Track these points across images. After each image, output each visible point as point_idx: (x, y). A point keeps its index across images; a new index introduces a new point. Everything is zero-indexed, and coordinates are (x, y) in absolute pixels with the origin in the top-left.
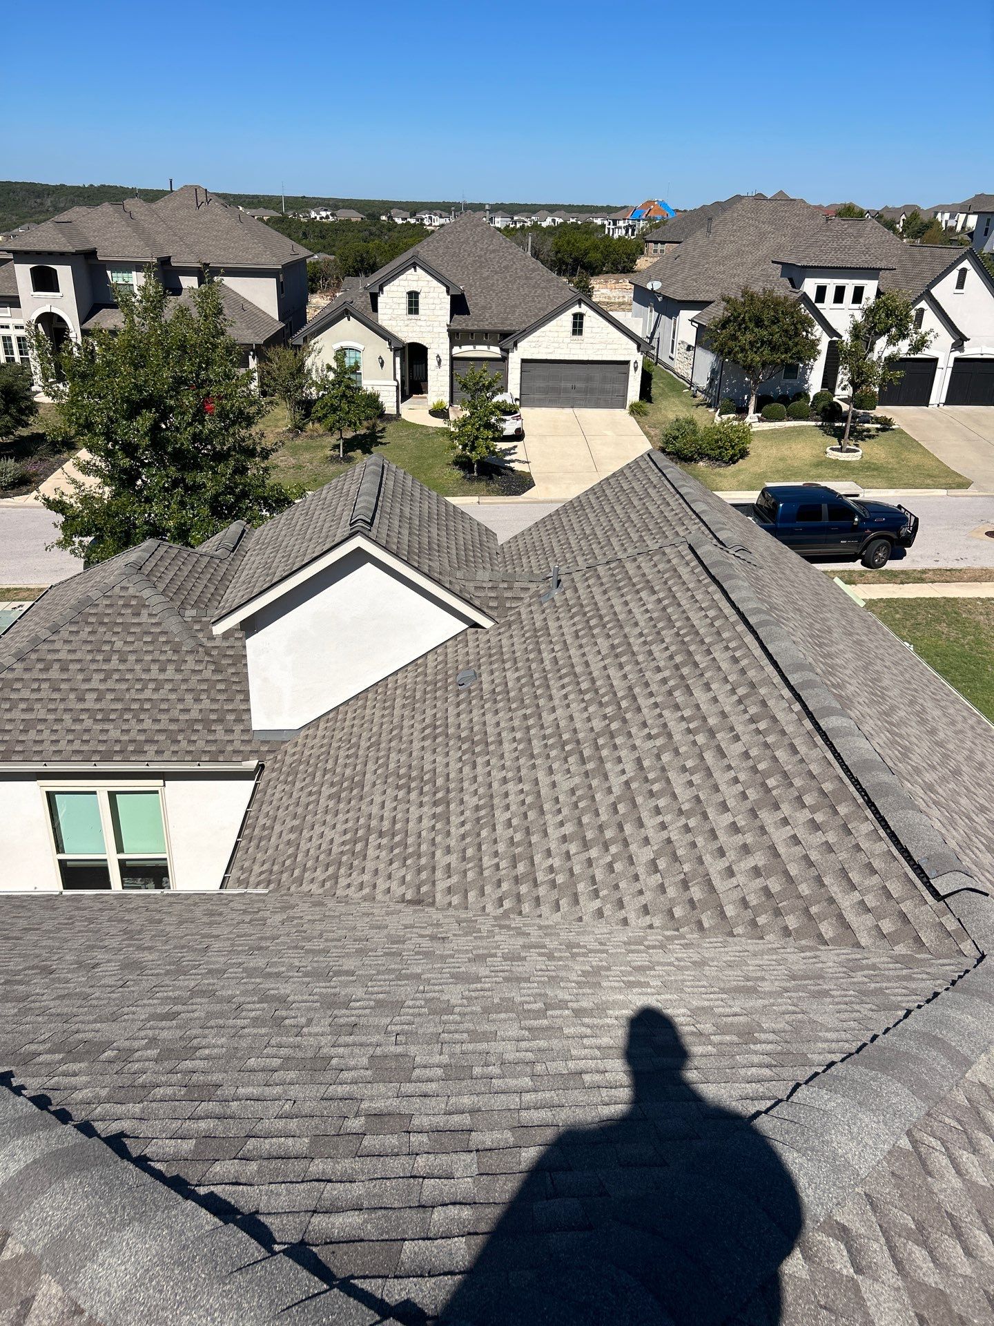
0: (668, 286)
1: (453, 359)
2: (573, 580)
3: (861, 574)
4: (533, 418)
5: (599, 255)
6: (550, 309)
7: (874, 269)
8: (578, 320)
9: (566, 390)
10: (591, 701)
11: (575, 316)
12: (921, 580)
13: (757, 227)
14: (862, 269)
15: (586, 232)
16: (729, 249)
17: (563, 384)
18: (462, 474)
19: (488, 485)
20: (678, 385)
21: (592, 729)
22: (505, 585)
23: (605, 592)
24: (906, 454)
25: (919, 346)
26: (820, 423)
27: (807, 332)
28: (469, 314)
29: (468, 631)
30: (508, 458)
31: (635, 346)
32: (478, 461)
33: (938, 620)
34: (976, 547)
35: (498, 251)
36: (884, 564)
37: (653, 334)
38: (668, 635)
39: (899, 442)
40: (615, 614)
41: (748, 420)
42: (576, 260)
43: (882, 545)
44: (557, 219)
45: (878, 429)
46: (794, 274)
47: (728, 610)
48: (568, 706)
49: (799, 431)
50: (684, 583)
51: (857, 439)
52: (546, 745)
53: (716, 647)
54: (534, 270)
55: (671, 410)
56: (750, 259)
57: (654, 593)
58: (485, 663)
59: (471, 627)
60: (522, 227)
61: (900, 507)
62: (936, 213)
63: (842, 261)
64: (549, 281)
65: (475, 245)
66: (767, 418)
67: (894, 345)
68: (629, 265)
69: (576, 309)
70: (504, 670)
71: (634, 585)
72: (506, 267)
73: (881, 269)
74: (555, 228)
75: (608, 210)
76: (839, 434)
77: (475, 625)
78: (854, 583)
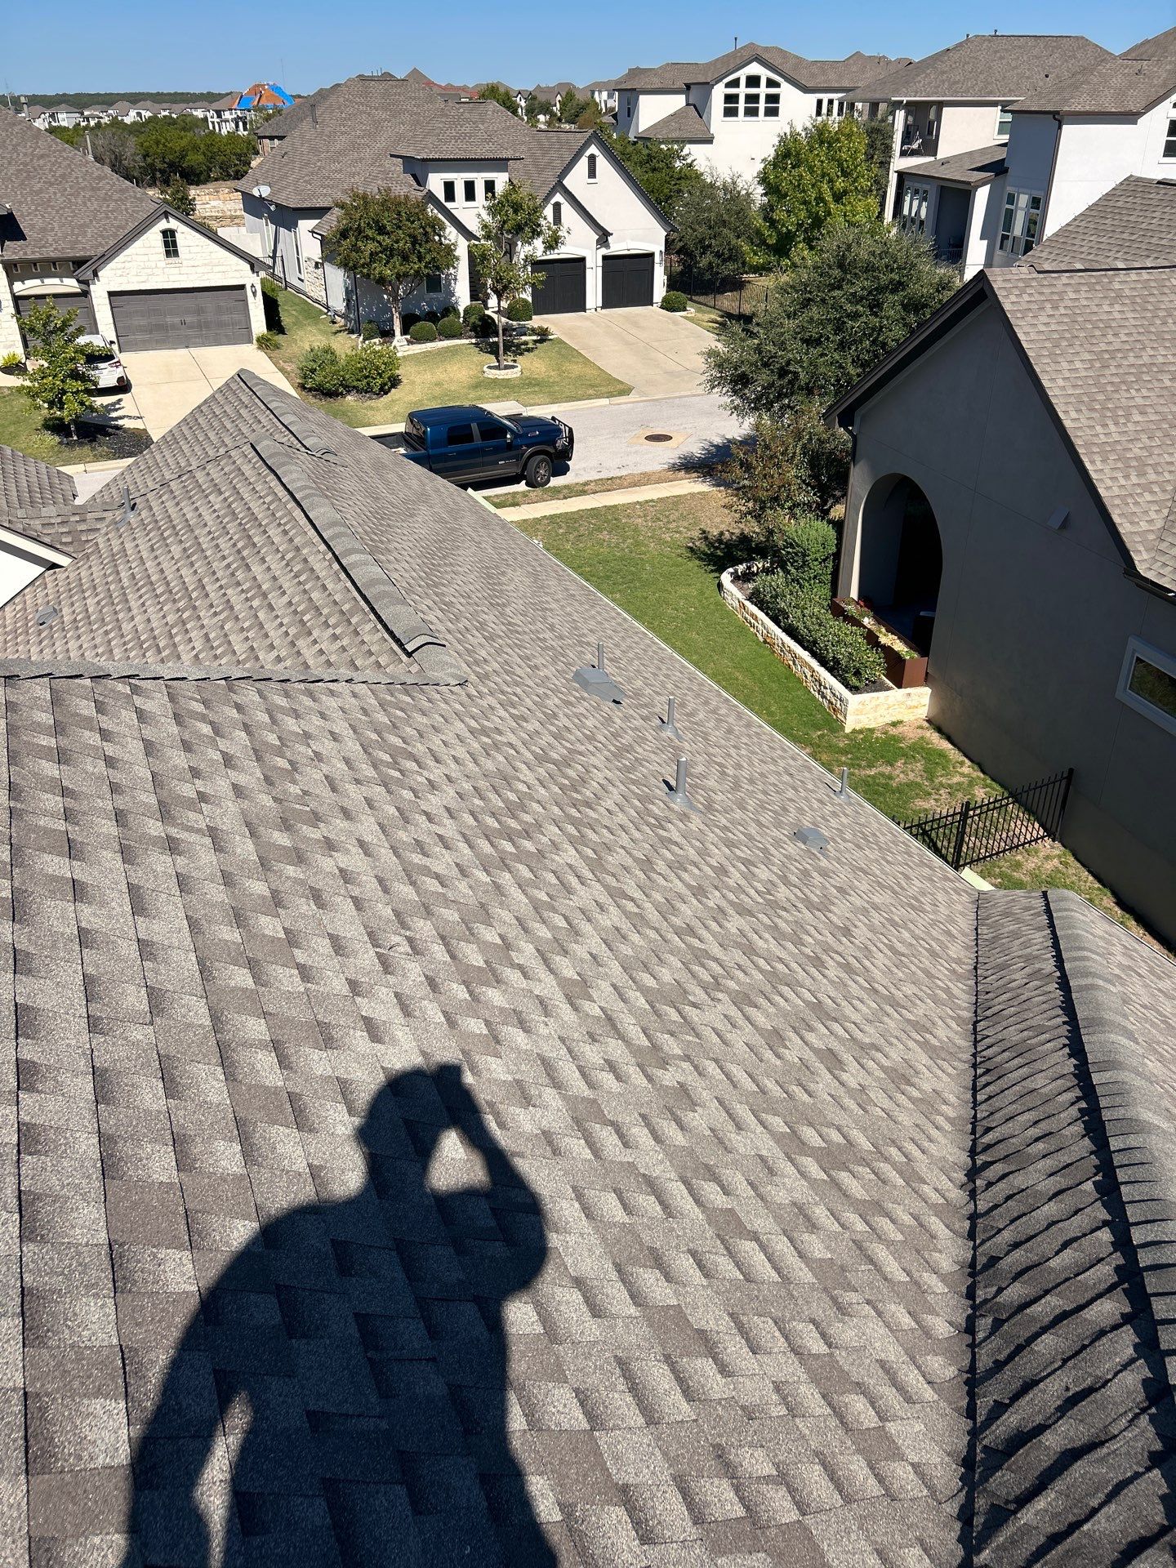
0: (279, 191)
1: (17, 299)
2: (147, 501)
3: (524, 494)
4: (136, 364)
5: (201, 158)
6: (131, 226)
7: (500, 159)
8: (169, 237)
9: (173, 327)
10: (166, 601)
11: (165, 233)
12: (583, 493)
13: (369, 114)
14: (488, 159)
15: (184, 129)
16: (341, 142)
17: (169, 320)
18: (57, 439)
19: (93, 449)
20: (312, 311)
21: (167, 624)
22: (77, 518)
23: (177, 504)
24: (567, 366)
25: (553, 243)
26: (474, 341)
27: (440, 236)
28: (25, 239)
29: (46, 574)
30: (114, 415)
31: (248, 267)
32: (74, 421)
33: (600, 530)
34: (636, 452)
35: (48, 156)
36: (548, 481)
37: (275, 251)
38: (232, 528)
39: (559, 353)
40: (187, 520)
41: (395, 343)
42: (171, 165)
43: (542, 461)
44: (143, 113)
45: (535, 342)
46: (418, 169)
47: (281, 492)
48: (145, 611)
49: (454, 351)
50: (246, 479)
51: (516, 354)
52: (126, 650)
53: (271, 526)
54: (100, 178)
55: (306, 339)
56: (367, 153)
57: (221, 493)
58: (64, 599)
59: (48, 569)
60: (98, 125)
61: (553, 419)
62: (593, 93)
63: (465, 151)
64: (122, 191)
65: (15, 147)
66: (417, 339)
67: (530, 244)
68: (242, 168)
69: (163, 224)
70: (85, 598)
71: (203, 491)
72: (63, 176)
73: (508, 159)
74: (143, 125)
75: (210, 98)
76: (493, 350)
77: (54, 566)
78: (518, 505)
